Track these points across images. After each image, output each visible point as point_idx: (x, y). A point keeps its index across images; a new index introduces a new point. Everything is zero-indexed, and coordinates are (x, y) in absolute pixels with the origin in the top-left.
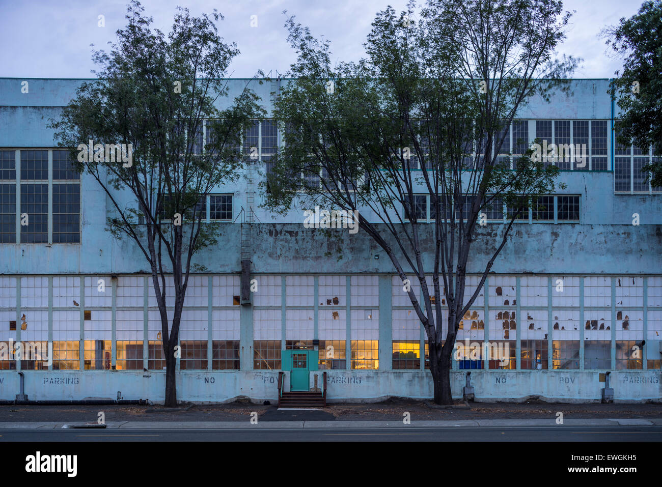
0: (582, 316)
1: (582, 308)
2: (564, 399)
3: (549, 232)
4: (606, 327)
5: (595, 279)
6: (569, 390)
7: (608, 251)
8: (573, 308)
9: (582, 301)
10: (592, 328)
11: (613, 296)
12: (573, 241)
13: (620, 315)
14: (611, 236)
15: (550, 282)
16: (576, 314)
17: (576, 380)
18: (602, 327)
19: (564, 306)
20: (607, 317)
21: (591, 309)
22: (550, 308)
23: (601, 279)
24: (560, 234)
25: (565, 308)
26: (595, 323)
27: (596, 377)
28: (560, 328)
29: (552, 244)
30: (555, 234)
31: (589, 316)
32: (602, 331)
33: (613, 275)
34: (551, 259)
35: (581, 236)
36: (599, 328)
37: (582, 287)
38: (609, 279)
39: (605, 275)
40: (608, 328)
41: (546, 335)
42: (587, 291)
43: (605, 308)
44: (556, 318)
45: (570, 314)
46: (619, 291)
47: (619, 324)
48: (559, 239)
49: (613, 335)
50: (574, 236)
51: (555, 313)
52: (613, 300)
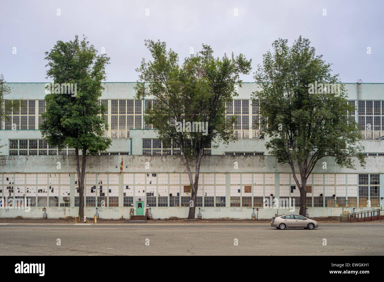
0: (37, 188)
1: (37, 185)
2: (30, 217)
3: (25, 158)
4: (45, 192)
5: (41, 175)
6: (32, 214)
7: (46, 165)
8: (34, 185)
9: (37, 182)
10: (40, 192)
11: (48, 181)
12: (33, 161)
13: (50, 187)
14: (47, 159)
15: (26, 176)
16: (35, 187)
17: (34, 210)
18: (44, 192)
19: (30, 184)
20: (46, 188)
21: (40, 185)
22: (26, 185)
23: (44, 175)
24: (29, 159)
25: (31, 185)
26: (41, 190)
27: (41, 210)
28: (29, 192)
29: (26, 162)
30: (27, 159)
31: (40, 188)
32: (44, 193)
33: (48, 173)
34: (25, 168)
35: (36, 159)
36: (43, 192)
37: (37, 177)
38: (46, 175)
39: (45, 173)
40: (46, 192)
41: (24, 195)
42: (39, 179)
43: (45, 185)
44: (28, 189)
45: (33, 187)
46: (50, 179)
47: (50, 190)
48: (28, 161)
49: (48, 195)
50: (34, 159)
51: (27, 187)
52: (48, 182)
